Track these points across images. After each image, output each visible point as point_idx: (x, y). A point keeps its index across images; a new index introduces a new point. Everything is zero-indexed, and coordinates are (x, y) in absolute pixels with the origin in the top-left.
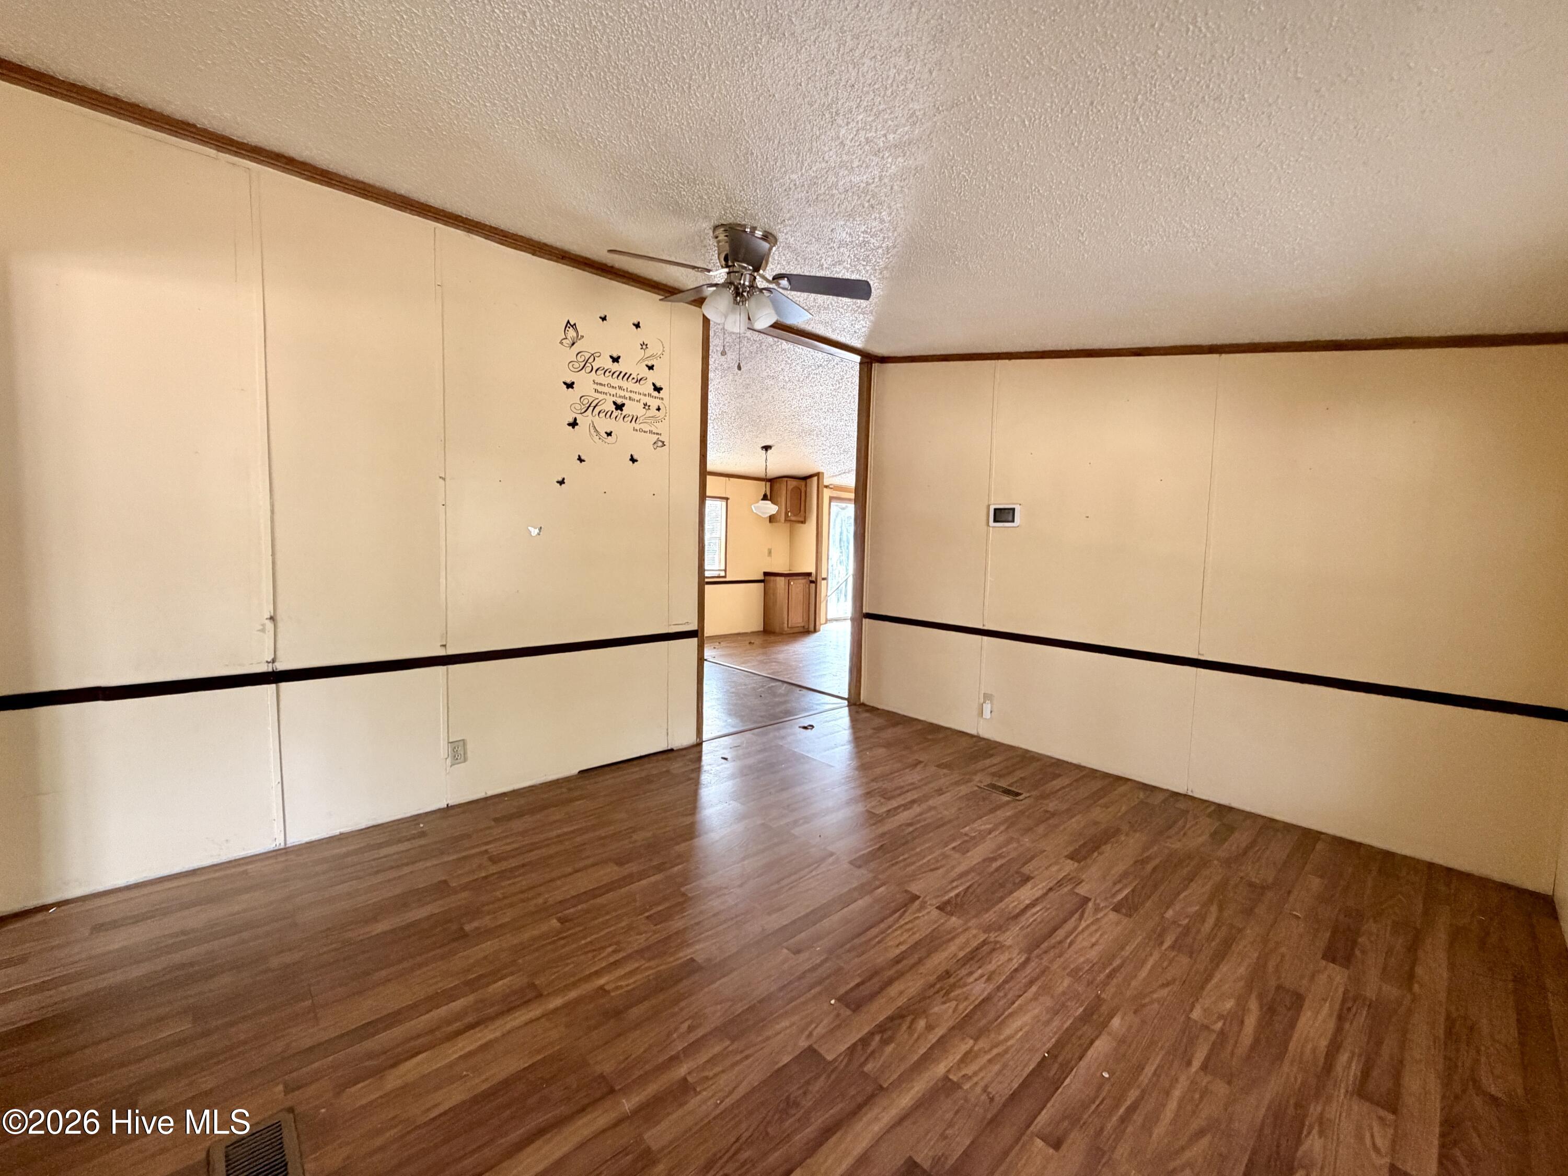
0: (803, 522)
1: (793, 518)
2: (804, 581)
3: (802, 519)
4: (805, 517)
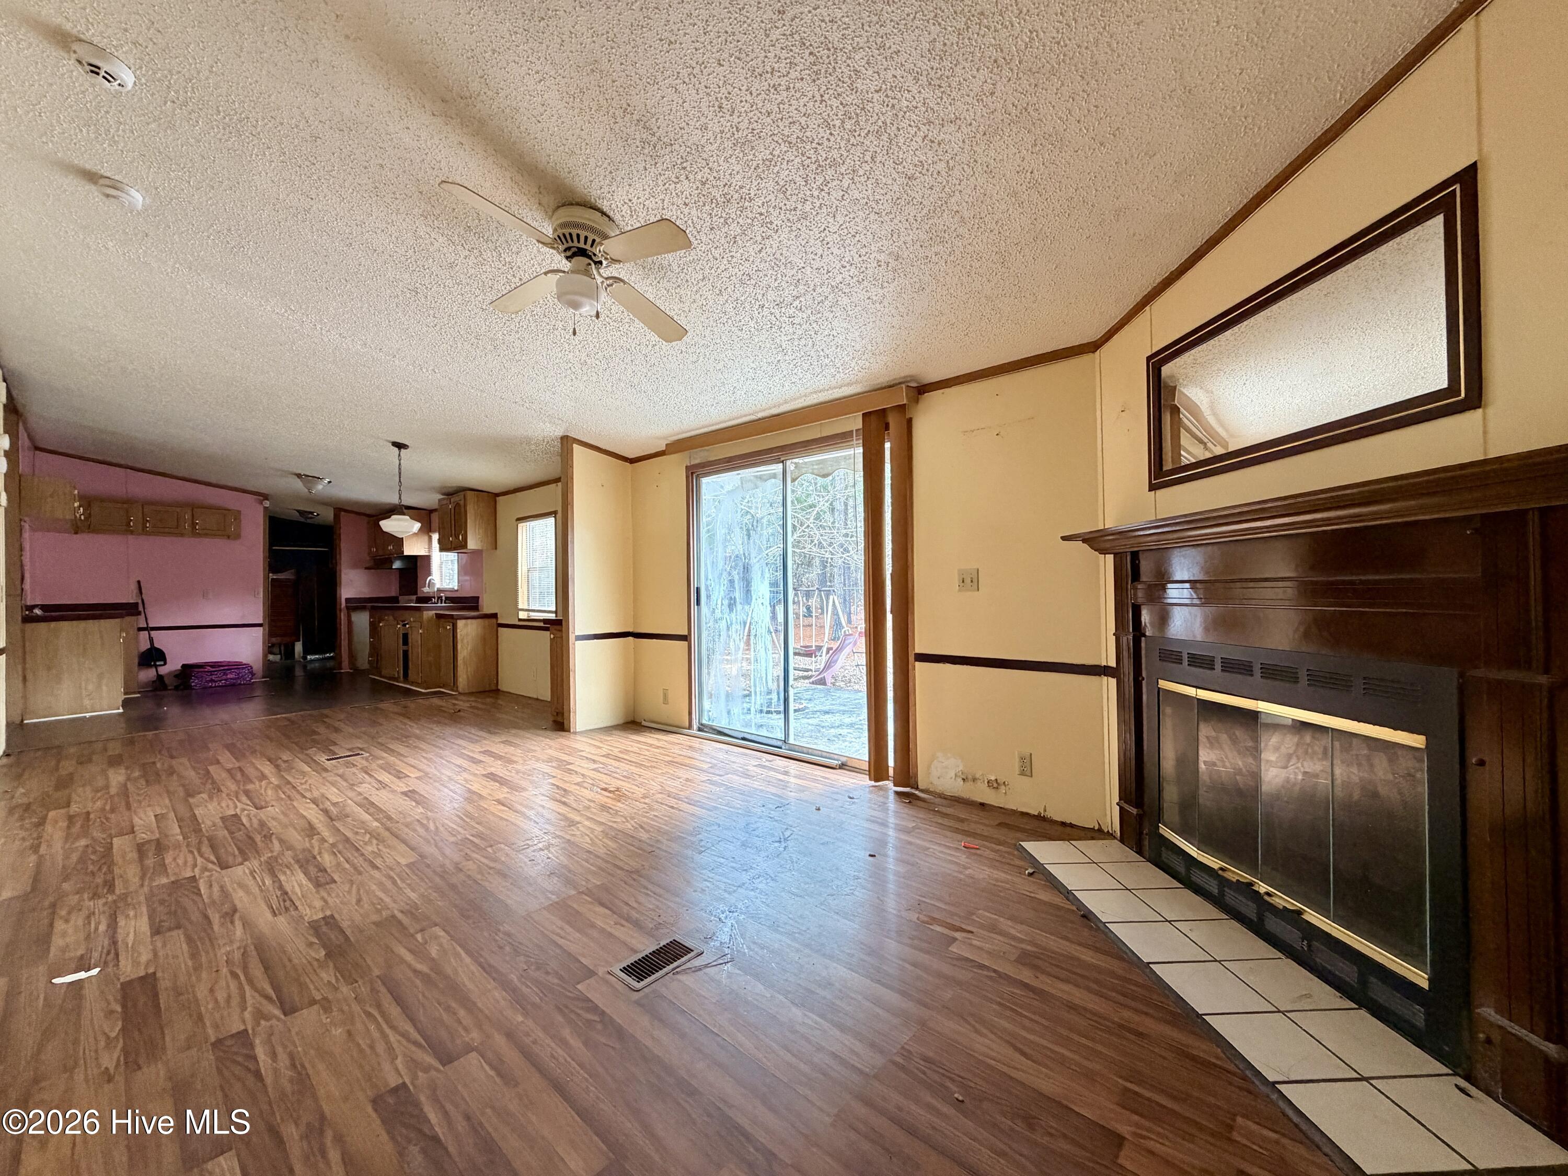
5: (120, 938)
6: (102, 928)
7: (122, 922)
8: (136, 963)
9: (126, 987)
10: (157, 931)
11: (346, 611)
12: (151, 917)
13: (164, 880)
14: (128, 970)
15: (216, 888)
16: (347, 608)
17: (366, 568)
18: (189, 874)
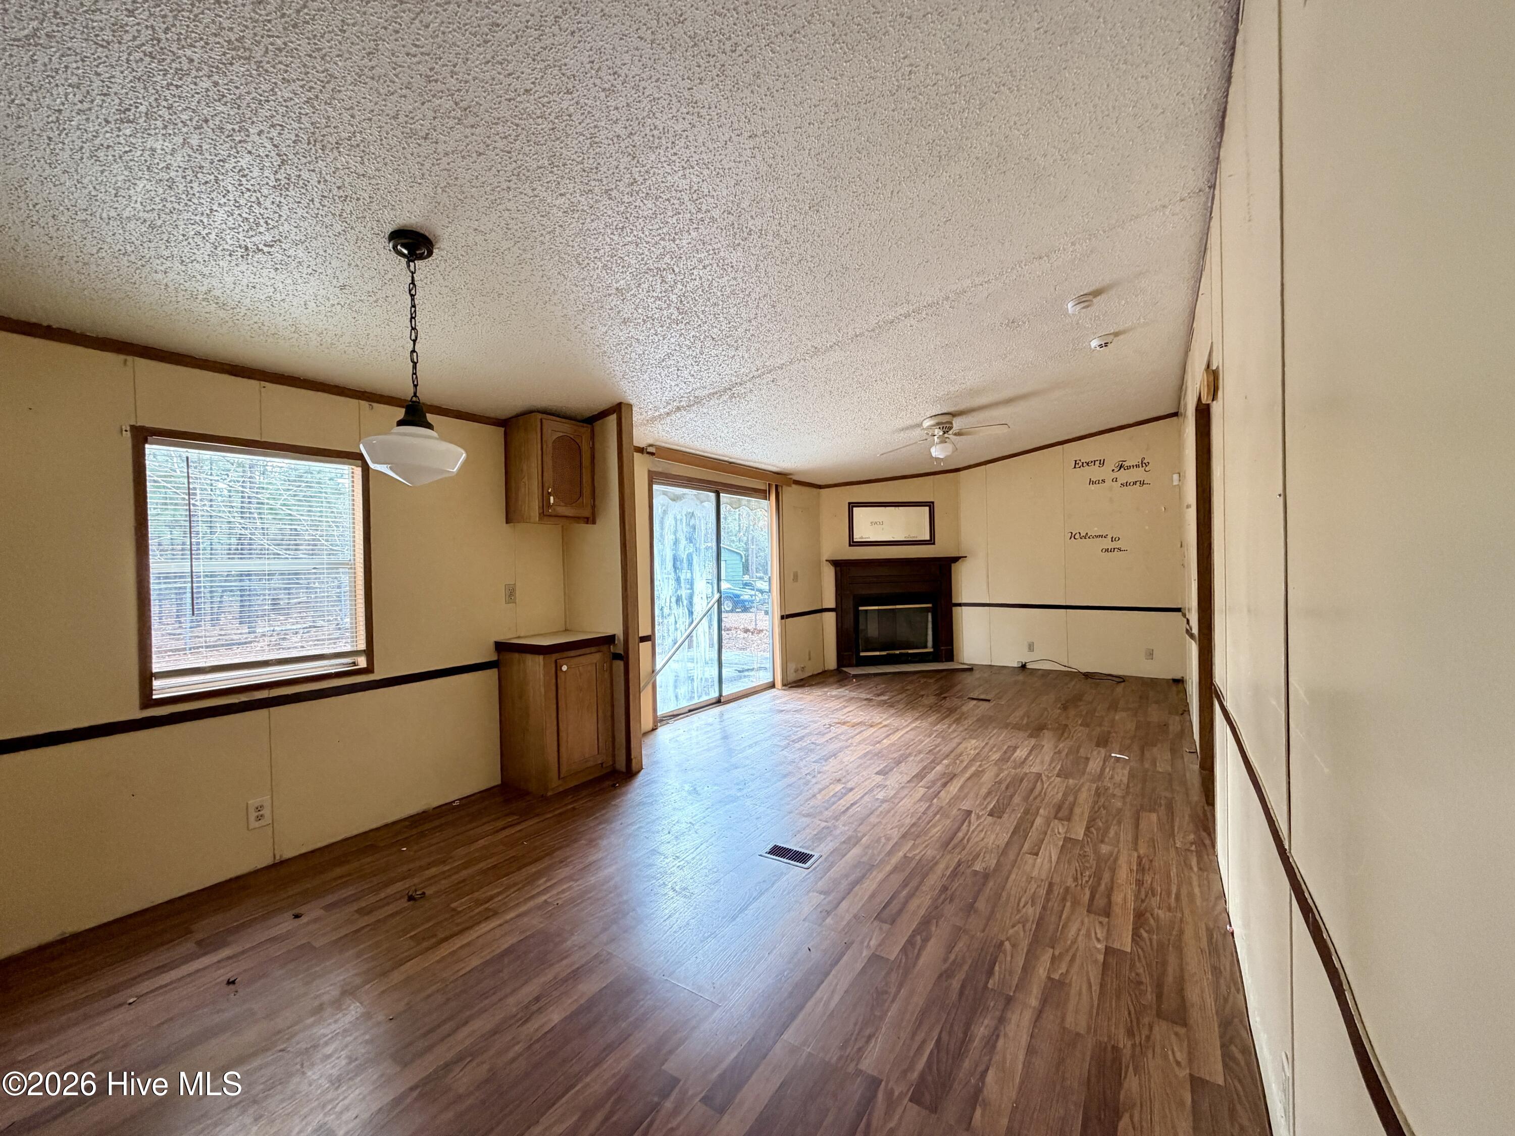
0: (591, 519)
1: (563, 510)
2: (597, 657)
3: (587, 513)
4: (594, 507)
5: (1101, 763)
6: (1107, 770)
7: (1099, 770)
8: (1099, 752)
9: (1105, 746)
10: (1087, 759)
12: (1086, 766)
13: (1071, 781)
14: (1103, 751)
15: (1053, 765)
18: (1059, 779)
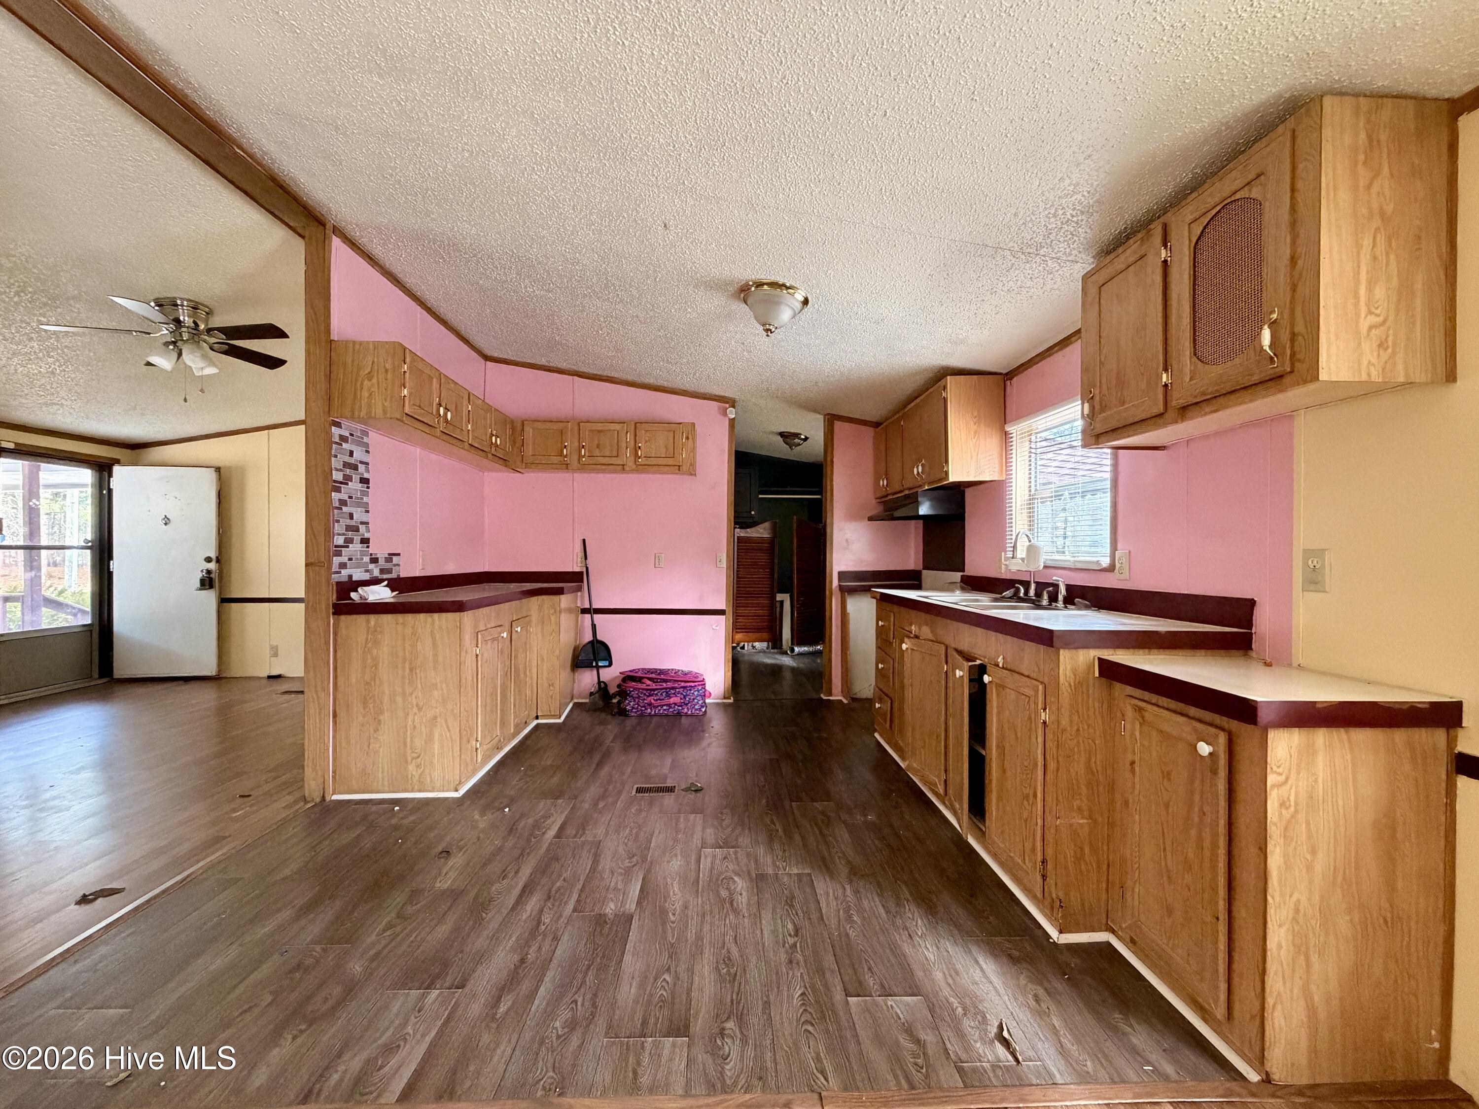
11: (839, 593)
16: (841, 588)
17: (871, 519)
